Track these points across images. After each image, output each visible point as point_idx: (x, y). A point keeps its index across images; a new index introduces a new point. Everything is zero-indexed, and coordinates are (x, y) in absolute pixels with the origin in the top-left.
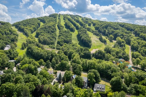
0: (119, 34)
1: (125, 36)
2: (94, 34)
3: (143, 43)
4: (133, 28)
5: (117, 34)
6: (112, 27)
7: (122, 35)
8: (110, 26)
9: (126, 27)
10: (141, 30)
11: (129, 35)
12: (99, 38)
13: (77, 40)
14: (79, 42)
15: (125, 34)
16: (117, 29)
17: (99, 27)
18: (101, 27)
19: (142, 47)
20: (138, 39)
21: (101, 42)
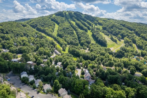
0: (125, 34)
1: (130, 36)
2: (105, 34)
3: (145, 43)
4: (133, 28)
5: (123, 34)
6: (117, 27)
7: (127, 35)
8: (115, 26)
9: (127, 26)
10: (140, 30)
11: (133, 36)
12: (111, 38)
13: (93, 40)
14: (95, 41)
15: (129, 34)
16: (121, 29)
17: (106, 27)
18: (108, 27)
19: (145, 46)
20: (141, 39)
21: (113, 42)
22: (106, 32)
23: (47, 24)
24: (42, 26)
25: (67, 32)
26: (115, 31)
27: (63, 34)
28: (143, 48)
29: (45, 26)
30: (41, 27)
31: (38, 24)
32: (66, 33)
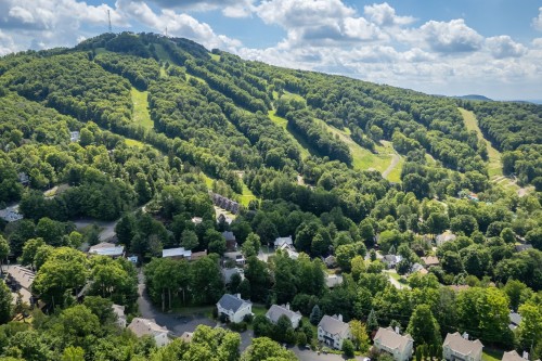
0: (390, 123)
1: (406, 127)
2: (329, 124)
3: (461, 148)
4: (398, 102)
5: (382, 121)
6: (353, 99)
7: (397, 124)
9: (379, 95)
10: (424, 108)
12: (351, 136)
13: (300, 145)
15: (401, 122)
16: (369, 105)
17: (320, 100)
18: (326, 100)
19: (464, 157)
20: (441, 136)
21: (362, 149)
22: (329, 117)
23: (95, 86)
24: (74, 94)
25: (198, 119)
26: (353, 111)
27: (186, 127)
28: (459, 163)
29: (90, 93)
30: (74, 100)
31: (52, 86)
32: (194, 121)
